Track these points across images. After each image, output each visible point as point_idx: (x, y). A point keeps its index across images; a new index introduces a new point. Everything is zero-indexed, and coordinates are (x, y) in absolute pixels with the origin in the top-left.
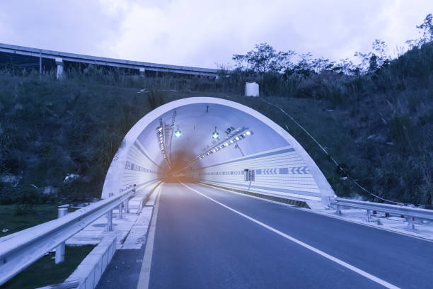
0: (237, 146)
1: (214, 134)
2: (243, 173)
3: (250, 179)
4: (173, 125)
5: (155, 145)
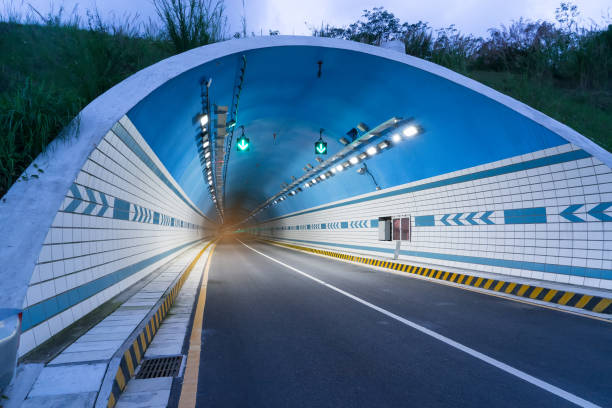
0: (365, 170)
1: (317, 144)
2: (374, 224)
3: (396, 238)
4: (233, 121)
5: (195, 172)
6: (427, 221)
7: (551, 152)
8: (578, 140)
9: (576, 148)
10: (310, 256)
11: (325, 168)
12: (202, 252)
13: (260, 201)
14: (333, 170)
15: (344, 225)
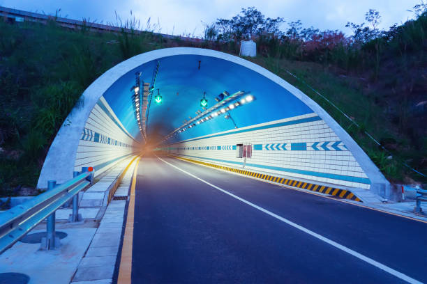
0: (229, 117)
1: (202, 101)
2: (234, 148)
3: (245, 156)
4: (153, 87)
5: (130, 113)
6: (259, 147)
7: (308, 116)
8: (318, 110)
9: (316, 115)
10: (197, 165)
11: (208, 113)
12: (132, 162)
13: (170, 130)
14: (213, 115)
15: (219, 148)
